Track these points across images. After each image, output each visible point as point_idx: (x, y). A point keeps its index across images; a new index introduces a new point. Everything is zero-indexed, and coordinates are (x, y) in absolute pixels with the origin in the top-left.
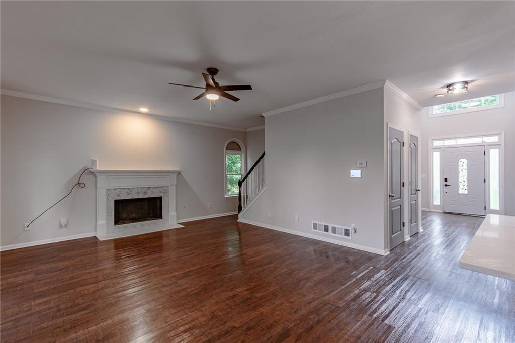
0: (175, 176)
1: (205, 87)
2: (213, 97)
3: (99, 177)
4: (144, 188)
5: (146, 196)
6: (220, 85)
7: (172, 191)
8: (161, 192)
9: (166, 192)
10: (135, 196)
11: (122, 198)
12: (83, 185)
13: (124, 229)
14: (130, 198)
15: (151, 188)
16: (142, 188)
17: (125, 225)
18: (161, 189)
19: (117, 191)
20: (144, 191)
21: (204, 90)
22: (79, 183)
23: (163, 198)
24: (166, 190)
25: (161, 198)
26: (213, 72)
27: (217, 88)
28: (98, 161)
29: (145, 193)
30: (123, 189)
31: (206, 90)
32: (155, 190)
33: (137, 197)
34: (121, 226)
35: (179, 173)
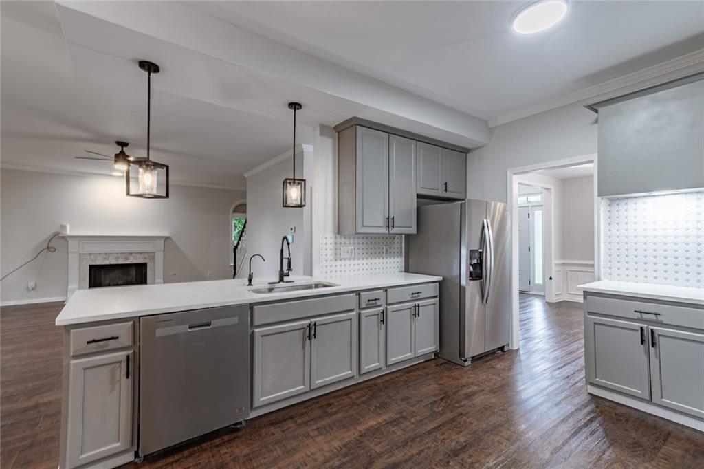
0: (163, 242)
3: (71, 242)
4: (125, 253)
8: (145, 258)
9: (153, 258)
10: (114, 262)
11: (99, 263)
12: (52, 250)
14: (108, 263)
15: (134, 254)
16: (122, 253)
18: (146, 255)
19: (92, 256)
20: (125, 256)
22: (48, 248)
23: (148, 265)
24: (152, 256)
25: (145, 265)
28: (68, 226)
29: (126, 259)
30: (100, 254)
32: (138, 256)
33: (116, 263)
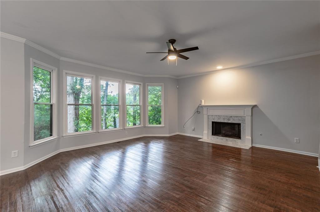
0: (251, 109)
1: (167, 52)
2: (173, 58)
4: (228, 116)
5: (229, 122)
6: (177, 50)
7: (248, 120)
8: (239, 120)
9: (244, 120)
10: (222, 121)
11: (216, 121)
12: (199, 113)
13: (217, 139)
14: (220, 121)
15: (233, 117)
16: (226, 116)
17: (217, 137)
18: (240, 118)
19: (213, 117)
20: (228, 118)
21: (167, 54)
22: (197, 111)
25: (240, 124)
26: (172, 41)
27: (176, 52)
28: (203, 101)
29: (229, 120)
30: (216, 116)
31: (168, 54)
32: (235, 118)
33: (224, 122)
34: (215, 137)
35: (254, 107)
